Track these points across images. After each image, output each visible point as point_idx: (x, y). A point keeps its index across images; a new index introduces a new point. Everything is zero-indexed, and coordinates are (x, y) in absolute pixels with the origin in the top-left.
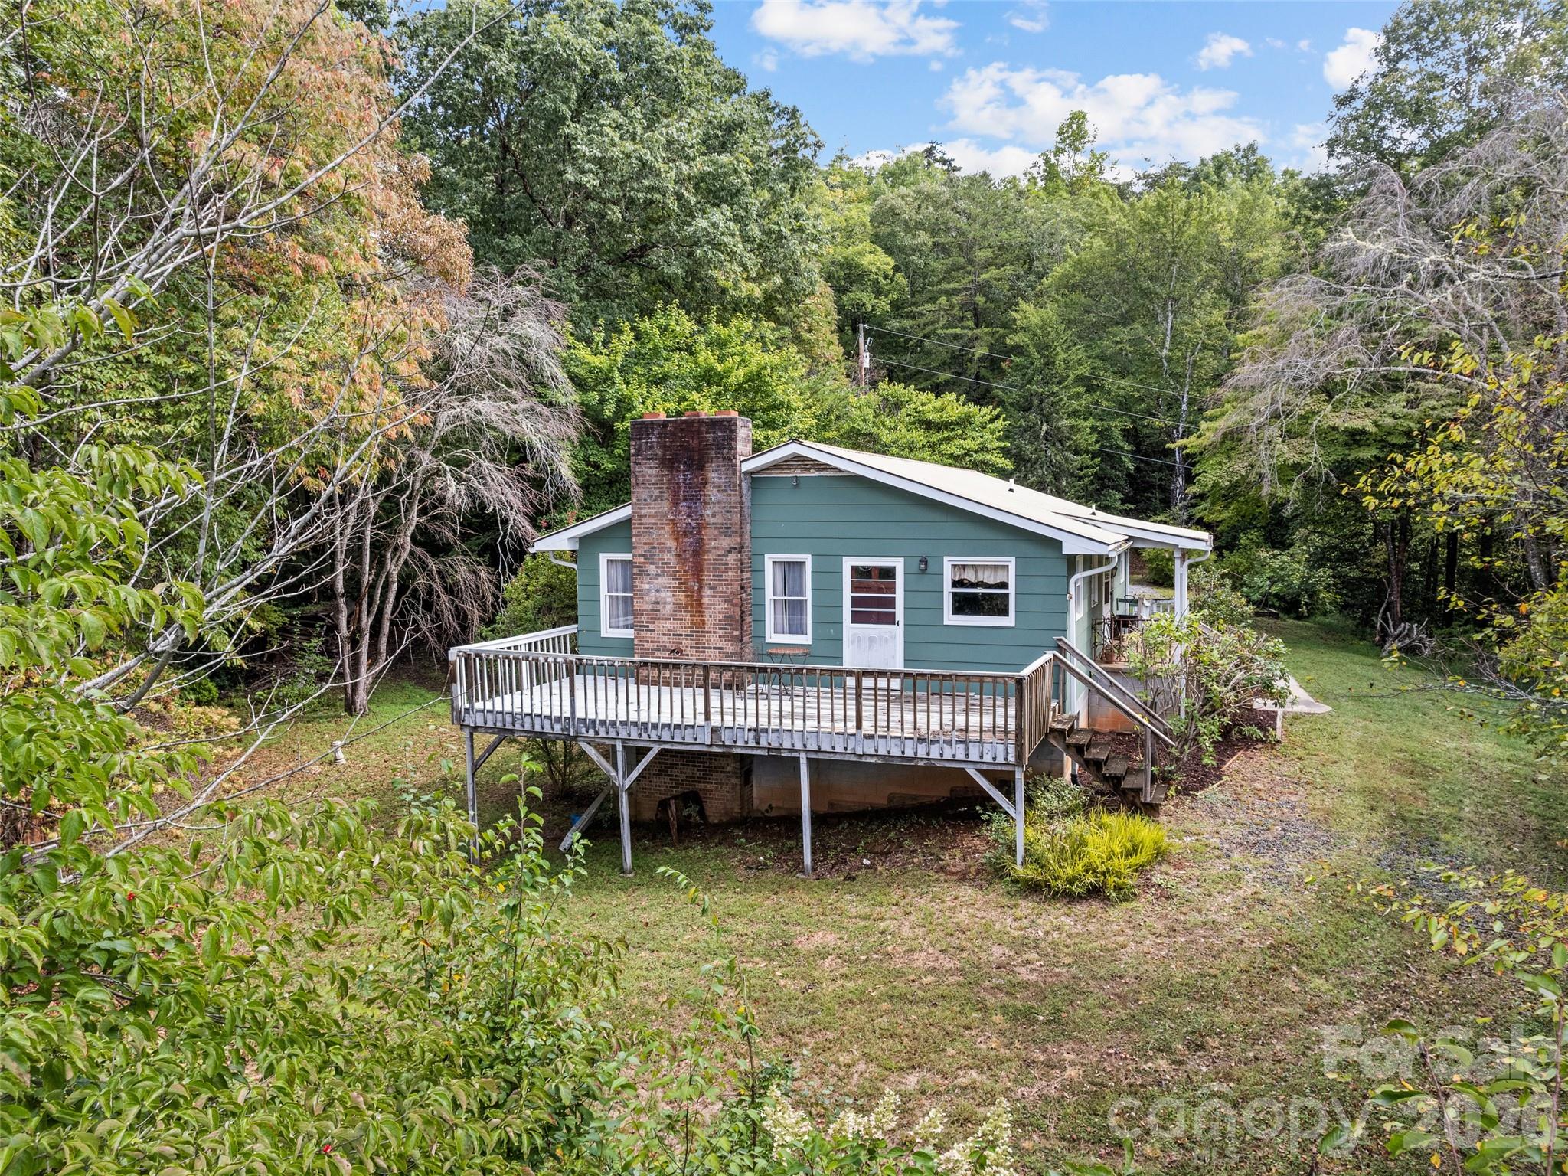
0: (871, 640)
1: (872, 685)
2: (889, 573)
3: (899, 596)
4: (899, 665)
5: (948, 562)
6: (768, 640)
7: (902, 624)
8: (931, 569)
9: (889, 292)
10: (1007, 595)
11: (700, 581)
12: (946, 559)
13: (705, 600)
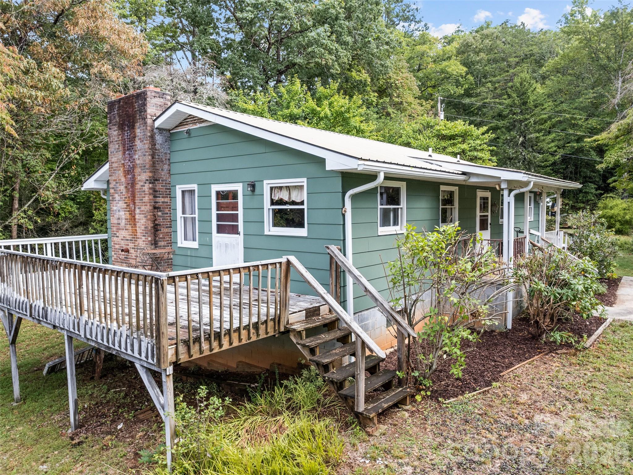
0: (226, 246)
1: (228, 280)
2: (234, 195)
3: (240, 212)
4: (241, 264)
5: (267, 185)
6: (179, 245)
7: (242, 233)
8: (257, 191)
9: (463, 84)
10: (304, 209)
11: (134, 204)
12: (265, 182)
13: (137, 217)
